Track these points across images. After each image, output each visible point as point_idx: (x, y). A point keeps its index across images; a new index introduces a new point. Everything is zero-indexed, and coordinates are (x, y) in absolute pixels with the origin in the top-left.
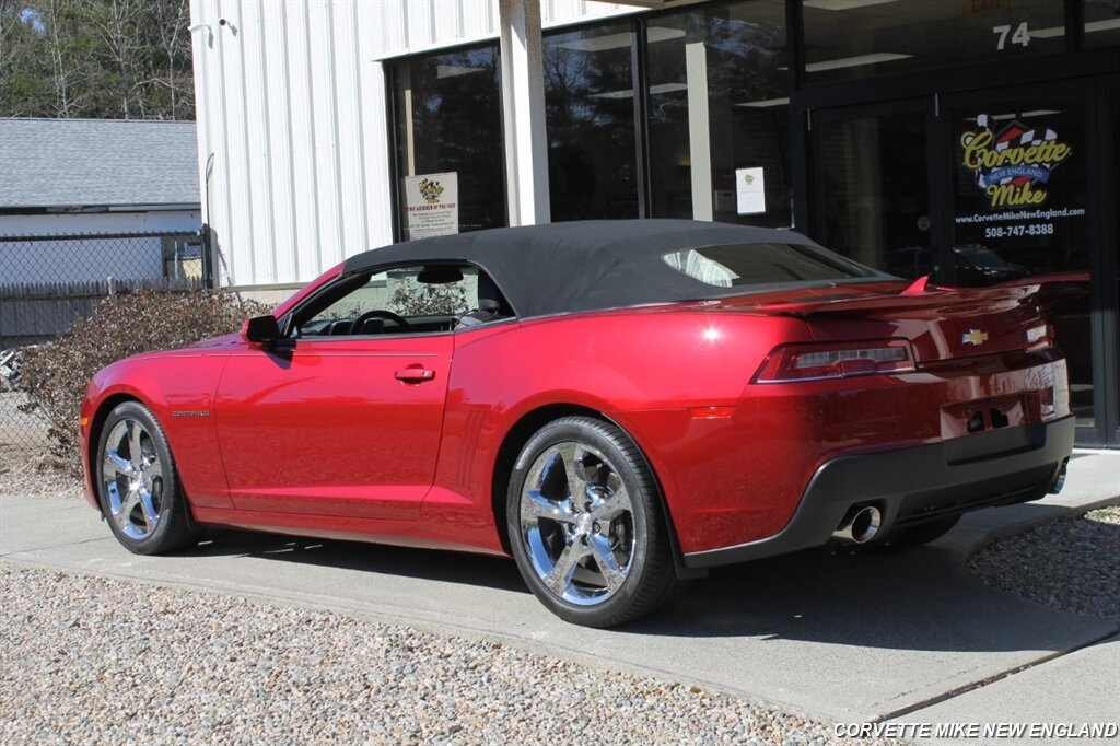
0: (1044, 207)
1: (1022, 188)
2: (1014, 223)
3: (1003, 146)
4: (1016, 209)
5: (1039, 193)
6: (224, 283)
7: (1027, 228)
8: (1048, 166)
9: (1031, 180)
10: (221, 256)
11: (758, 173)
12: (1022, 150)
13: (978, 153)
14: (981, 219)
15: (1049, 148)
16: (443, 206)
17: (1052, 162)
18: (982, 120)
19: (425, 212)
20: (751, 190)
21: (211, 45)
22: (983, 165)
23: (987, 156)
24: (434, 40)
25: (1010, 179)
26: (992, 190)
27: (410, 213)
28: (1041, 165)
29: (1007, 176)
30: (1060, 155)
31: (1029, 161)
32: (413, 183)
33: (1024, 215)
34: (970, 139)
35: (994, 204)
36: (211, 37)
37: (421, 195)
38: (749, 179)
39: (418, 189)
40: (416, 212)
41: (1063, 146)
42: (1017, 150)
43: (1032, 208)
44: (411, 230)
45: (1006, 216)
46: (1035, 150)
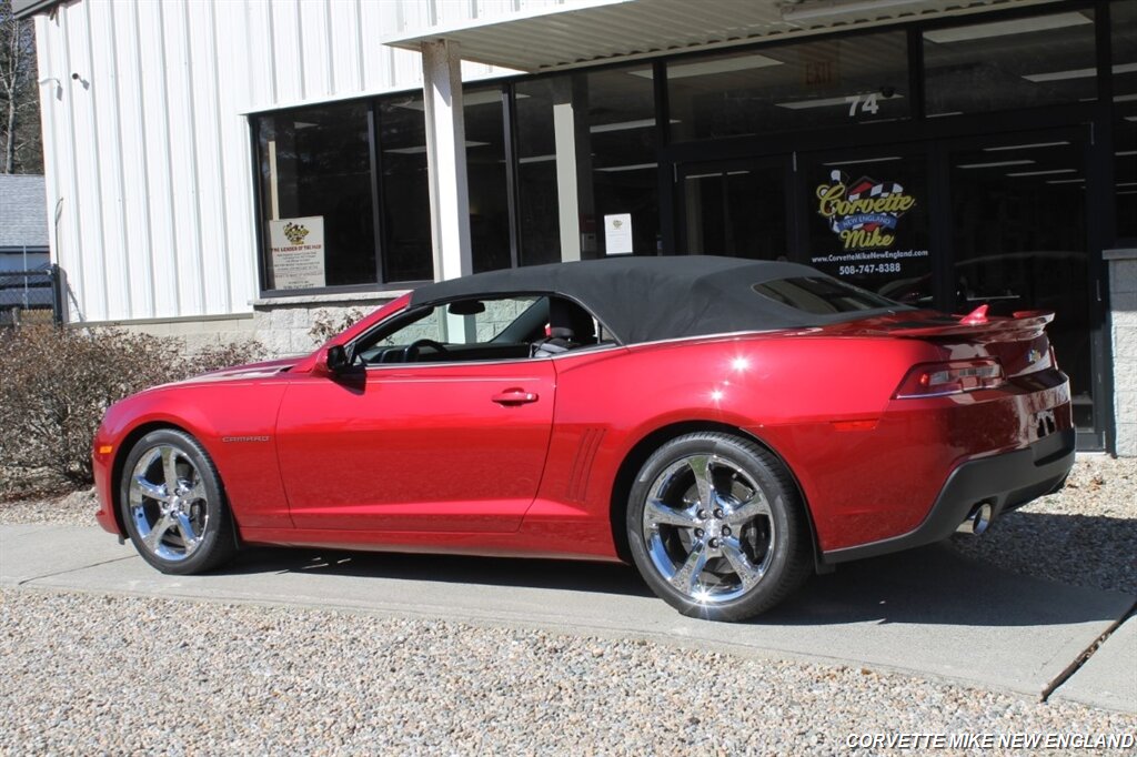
0: (892, 249)
1: (872, 233)
2: (865, 262)
3: (854, 197)
4: (868, 250)
5: (888, 237)
6: (74, 318)
7: (877, 266)
8: (895, 214)
9: (881, 226)
10: (71, 294)
11: (626, 219)
12: (872, 201)
13: (833, 203)
14: (836, 259)
15: (897, 199)
16: (308, 248)
17: (899, 211)
18: (836, 175)
19: (289, 252)
20: (619, 233)
21: (59, 96)
22: (837, 213)
23: (840, 205)
24: (304, 97)
25: (861, 225)
26: (845, 234)
27: (274, 254)
28: (889, 214)
29: (858, 223)
30: (906, 205)
31: (878, 210)
32: (277, 226)
33: (874, 255)
34: (824, 191)
35: (847, 246)
36: (60, 90)
37: (286, 237)
38: (617, 224)
39: (283, 232)
40: (280, 253)
41: (909, 198)
42: (867, 201)
43: (880, 250)
44: (275, 269)
45: (858, 257)
46: (884, 201)
